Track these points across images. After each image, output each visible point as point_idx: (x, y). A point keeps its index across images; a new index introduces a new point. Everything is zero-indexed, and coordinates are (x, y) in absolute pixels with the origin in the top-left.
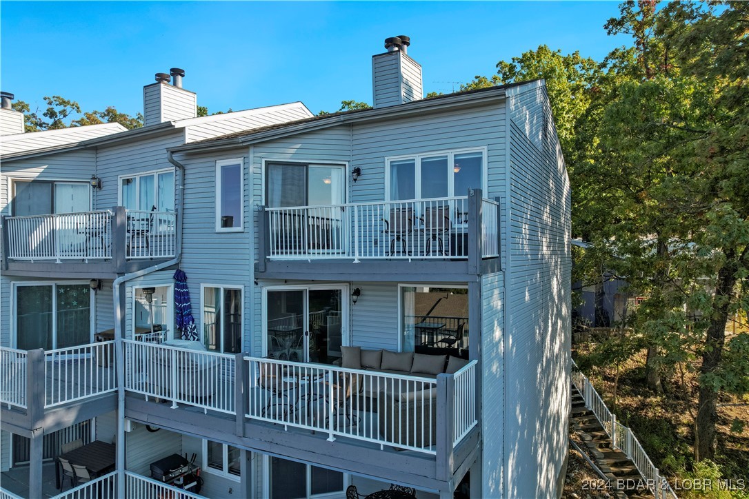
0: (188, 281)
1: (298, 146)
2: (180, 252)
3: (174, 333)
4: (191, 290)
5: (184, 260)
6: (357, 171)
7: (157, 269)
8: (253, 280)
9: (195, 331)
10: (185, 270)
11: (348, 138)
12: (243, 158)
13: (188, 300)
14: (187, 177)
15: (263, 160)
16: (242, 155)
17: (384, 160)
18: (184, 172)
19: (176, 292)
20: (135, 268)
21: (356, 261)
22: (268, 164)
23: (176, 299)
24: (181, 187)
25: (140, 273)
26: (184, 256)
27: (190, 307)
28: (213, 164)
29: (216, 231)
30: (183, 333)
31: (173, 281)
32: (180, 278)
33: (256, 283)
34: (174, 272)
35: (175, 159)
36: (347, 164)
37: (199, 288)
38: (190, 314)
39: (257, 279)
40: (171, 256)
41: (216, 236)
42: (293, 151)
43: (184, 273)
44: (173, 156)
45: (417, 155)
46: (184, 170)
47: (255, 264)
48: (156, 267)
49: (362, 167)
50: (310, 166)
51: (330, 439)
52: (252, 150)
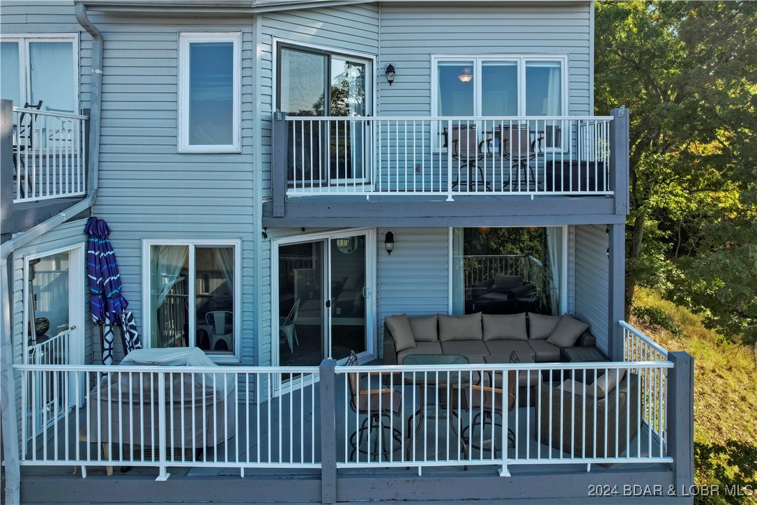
0: (112, 236)
1: (319, 25)
2: (96, 187)
3: (86, 330)
4: (117, 252)
5: (104, 200)
6: (390, 69)
7: (65, 219)
8: (260, 230)
9: (133, 323)
10: (106, 217)
11: (375, 22)
12: (239, 34)
13: (114, 271)
14: (108, 54)
15: (275, 40)
16: (241, 28)
17: (430, 58)
18: (103, 45)
19: (88, 258)
20: (29, 220)
21: (450, 199)
22: (281, 46)
23: (88, 270)
24: (98, 71)
25: (42, 228)
26: (104, 192)
27: (119, 282)
28: (174, 37)
29: (180, 151)
30: (107, 329)
31: (84, 238)
32: (97, 231)
33: (265, 235)
34: (85, 221)
35: (91, 19)
36: (374, 57)
37: (140, 248)
38: (119, 295)
39: (265, 228)
40: (79, 193)
41: (178, 158)
42: (314, 31)
43: (105, 223)
44: (88, 13)
45: (478, 56)
46: (103, 41)
47: (264, 205)
48: (64, 215)
49: (396, 65)
50: (333, 56)
51: (505, 473)
52: (260, 22)
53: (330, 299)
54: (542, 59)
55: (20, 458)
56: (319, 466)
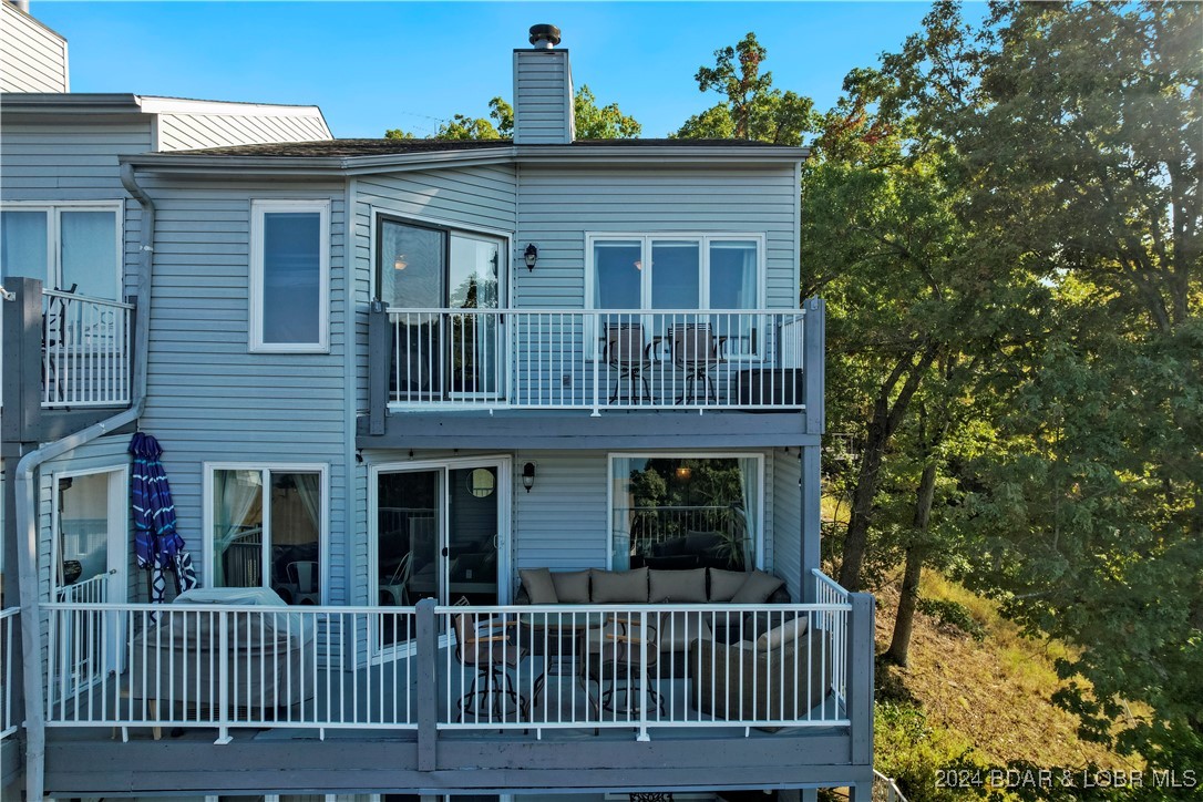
0: (165, 457)
1: (434, 192)
2: (144, 394)
3: (129, 576)
4: (171, 478)
5: (150, 412)
6: (531, 250)
7: (104, 432)
8: (353, 451)
9: (190, 567)
10: (157, 434)
11: (512, 189)
12: (328, 202)
13: (169, 502)
14: (161, 226)
15: (374, 210)
16: (328, 195)
17: (584, 236)
18: (155, 215)
19: (133, 484)
20: (56, 430)
21: (596, 414)
22: (381, 218)
23: (133, 499)
24: (147, 248)
25: (72, 440)
26: (154, 401)
27: (172, 515)
28: (244, 206)
29: (252, 350)
30: (157, 574)
31: (127, 458)
32: (145, 450)
33: (359, 459)
34: (129, 437)
35: (140, 183)
36: (509, 235)
37: (201, 473)
38: (173, 532)
39: (360, 450)
40: (122, 402)
41: (250, 359)
42: (426, 200)
43: (155, 442)
44: (136, 174)
45: (647, 234)
46: (155, 210)
47: (359, 420)
48: (103, 427)
49: (539, 245)
50: (452, 233)
51: (643, 737)
52: (353, 187)
53: (447, 546)
54: (732, 237)
55: (46, 719)
56: (415, 727)
